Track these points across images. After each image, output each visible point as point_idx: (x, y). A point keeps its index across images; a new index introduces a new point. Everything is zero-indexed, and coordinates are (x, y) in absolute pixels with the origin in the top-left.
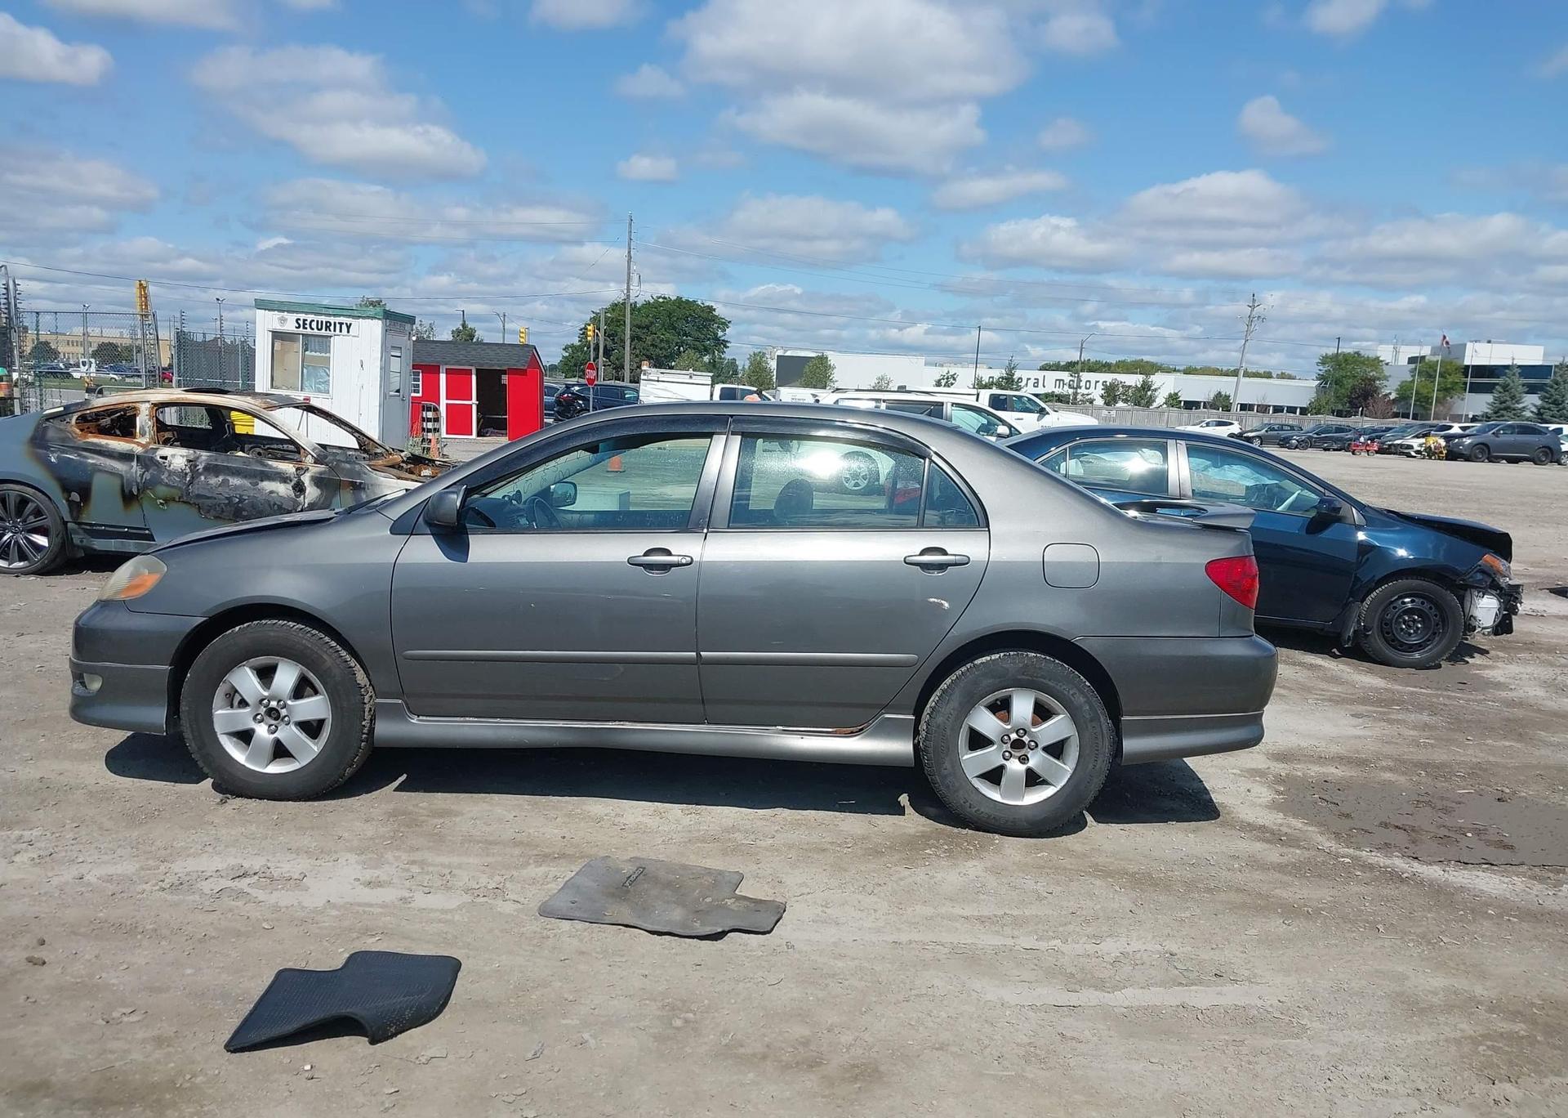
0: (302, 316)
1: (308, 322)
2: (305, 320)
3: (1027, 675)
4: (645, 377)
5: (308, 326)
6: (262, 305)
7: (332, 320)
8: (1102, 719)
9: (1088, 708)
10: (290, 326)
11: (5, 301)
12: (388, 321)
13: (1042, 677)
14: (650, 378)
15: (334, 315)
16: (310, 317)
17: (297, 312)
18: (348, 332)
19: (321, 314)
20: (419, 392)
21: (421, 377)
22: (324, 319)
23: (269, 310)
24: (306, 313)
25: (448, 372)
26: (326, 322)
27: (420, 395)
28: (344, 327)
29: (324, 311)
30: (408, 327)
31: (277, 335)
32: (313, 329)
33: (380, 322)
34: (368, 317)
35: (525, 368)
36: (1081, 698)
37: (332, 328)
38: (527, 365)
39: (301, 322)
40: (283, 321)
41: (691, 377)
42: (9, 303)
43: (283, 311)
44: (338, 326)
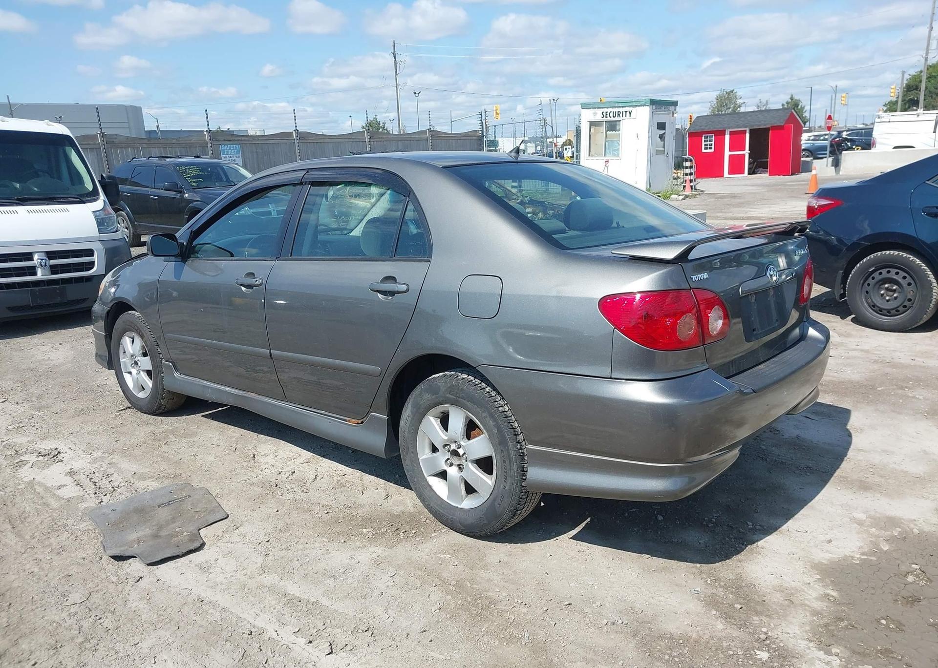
0: (605, 110)
1: (608, 113)
2: (606, 112)
3: (452, 395)
4: (879, 120)
5: (608, 116)
6: (585, 106)
7: (621, 110)
8: (510, 445)
9: (496, 431)
10: (598, 117)
11: (480, 121)
12: (654, 106)
13: (463, 398)
14: (883, 120)
15: (623, 107)
16: (609, 110)
17: (603, 108)
18: (630, 116)
19: (615, 107)
20: (711, 148)
21: (713, 139)
22: (617, 110)
23: (588, 109)
24: (607, 108)
25: (731, 133)
26: (618, 112)
27: (712, 150)
28: (628, 113)
29: (617, 105)
30: (672, 108)
31: (592, 124)
32: (610, 117)
33: (648, 107)
34: (641, 105)
35: (783, 125)
36: (491, 422)
37: (621, 115)
38: (784, 122)
39: (604, 114)
40: (595, 114)
41: (918, 116)
42: (482, 122)
43: (595, 108)
44: (624, 113)
